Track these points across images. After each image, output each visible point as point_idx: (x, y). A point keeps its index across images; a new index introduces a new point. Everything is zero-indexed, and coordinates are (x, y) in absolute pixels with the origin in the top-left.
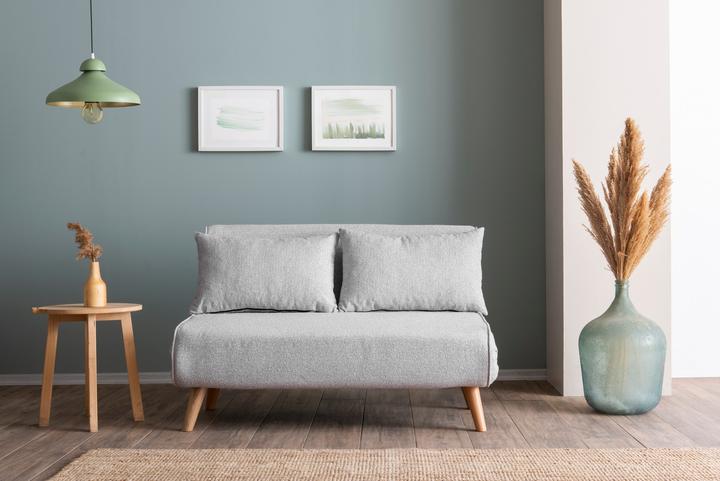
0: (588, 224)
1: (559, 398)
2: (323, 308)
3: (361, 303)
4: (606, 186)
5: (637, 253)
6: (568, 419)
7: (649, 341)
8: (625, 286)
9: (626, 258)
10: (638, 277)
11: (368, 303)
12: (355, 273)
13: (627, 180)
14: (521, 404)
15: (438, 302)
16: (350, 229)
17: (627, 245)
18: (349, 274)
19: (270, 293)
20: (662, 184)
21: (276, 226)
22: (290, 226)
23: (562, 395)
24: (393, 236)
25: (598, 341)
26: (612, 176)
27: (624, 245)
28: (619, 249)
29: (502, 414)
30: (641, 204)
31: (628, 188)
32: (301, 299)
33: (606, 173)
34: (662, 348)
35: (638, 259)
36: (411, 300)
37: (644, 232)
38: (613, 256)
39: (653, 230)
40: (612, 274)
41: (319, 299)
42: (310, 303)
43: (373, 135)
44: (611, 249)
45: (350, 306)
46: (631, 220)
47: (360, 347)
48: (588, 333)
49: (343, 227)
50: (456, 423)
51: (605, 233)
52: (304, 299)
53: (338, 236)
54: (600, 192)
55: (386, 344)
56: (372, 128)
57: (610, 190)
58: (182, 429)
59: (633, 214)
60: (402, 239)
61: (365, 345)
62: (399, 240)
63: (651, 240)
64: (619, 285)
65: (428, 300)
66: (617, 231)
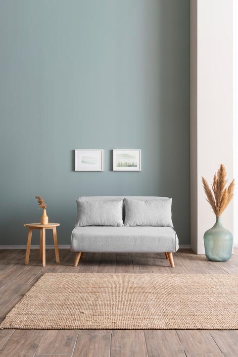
0: (207, 198)
1: (196, 255)
2: (119, 225)
3: (132, 224)
4: (213, 185)
5: (223, 208)
6: (201, 263)
7: (227, 237)
8: (219, 219)
9: (220, 209)
10: (223, 215)
11: (134, 224)
13: (220, 184)
14: (184, 258)
15: (157, 223)
16: (128, 198)
18: (128, 214)
19: (101, 220)
20: (232, 185)
24: (142, 200)
25: (211, 237)
26: (215, 182)
27: (219, 205)
28: (217, 207)
29: (181, 261)
30: (225, 191)
33: (213, 181)
34: (231, 239)
36: (148, 222)
37: (226, 201)
38: (215, 208)
39: (229, 200)
40: (214, 214)
41: (118, 222)
42: (115, 223)
43: (133, 166)
44: (215, 206)
45: (128, 225)
46: (221, 197)
47: (133, 239)
48: (207, 234)
49: (126, 197)
50: (164, 264)
51: (212, 201)
52: (113, 222)
53: (124, 200)
54: (211, 188)
55: (142, 238)
56: (133, 164)
57: (214, 187)
58: (73, 266)
59: (222, 195)
60: (145, 202)
61: (135, 238)
63: (228, 204)
64: (217, 218)
65: (154, 223)
66: (217, 200)
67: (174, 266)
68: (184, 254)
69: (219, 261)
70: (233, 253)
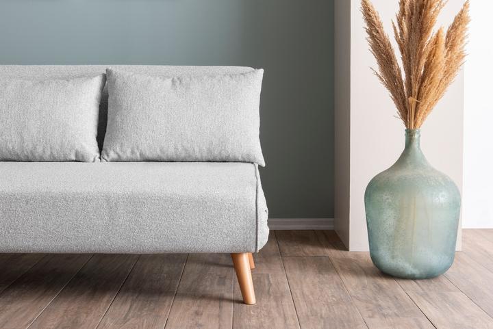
0: (377, 67)
1: (344, 252)
2: (83, 157)
3: (125, 152)
4: (396, 24)
5: (430, 99)
6: (352, 283)
7: (442, 198)
8: (416, 136)
9: (417, 104)
10: (430, 124)
11: (133, 152)
12: (118, 119)
13: (420, 13)
14: (302, 262)
15: (209, 151)
16: (116, 69)
17: (420, 89)
18: (113, 119)
19: (23, 141)
20: (459, 21)
21: (41, 66)
22: (57, 67)
23: (348, 250)
24: (164, 77)
25: (386, 197)
26: (403, 12)
27: (415, 90)
28: (410, 95)
29: (280, 277)
30: (436, 42)
31: (422, 24)
32: (57, 147)
33: (397, 9)
34: (456, 205)
35: (431, 105)
36: (180, 149)
37: (438, 74)
38: (404, 101)
39: (448, 74)
40: (401, 122)
41: (78, 147)
42: (67, 151)
44: (402, 94)
45: (112, 155)
46: (424, 61)
47: (105, 205)
48: (375, 187)
49: (110, 67)
51: (394, 77)
52: (61, 147)
53: (105, 78)
54: (390, 31)
55: (136, 202)
57: (401, 29)
59: (427, 53)
60: (173, 81)
61: (110, 203)
62: (169, 82)
63: (446, 84)
64: (410, 135)
65: (199, 150)
66: (409, 73)
67: (252, 298)
68: (309, 250)
69: (412, 278)
70: (458, 247)
